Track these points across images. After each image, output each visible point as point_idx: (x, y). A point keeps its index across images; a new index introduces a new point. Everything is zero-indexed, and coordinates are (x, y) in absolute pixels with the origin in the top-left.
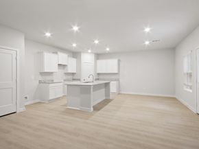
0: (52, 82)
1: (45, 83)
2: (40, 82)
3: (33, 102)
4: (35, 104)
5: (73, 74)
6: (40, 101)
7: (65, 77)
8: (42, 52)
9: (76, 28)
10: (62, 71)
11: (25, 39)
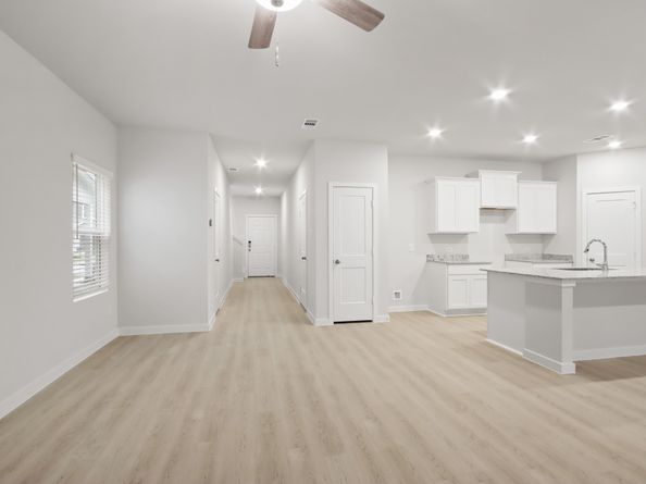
0: (464, 260)
1: (441, 262)
2: (430, 259)
3: (411, 308)
4: (416, 313)
5: (544, 238)
6: (429, 309)
7: (509, 249)
8: (433, 180)
9: (499, 95)
10: (495, 229)
11: (389, 156)
